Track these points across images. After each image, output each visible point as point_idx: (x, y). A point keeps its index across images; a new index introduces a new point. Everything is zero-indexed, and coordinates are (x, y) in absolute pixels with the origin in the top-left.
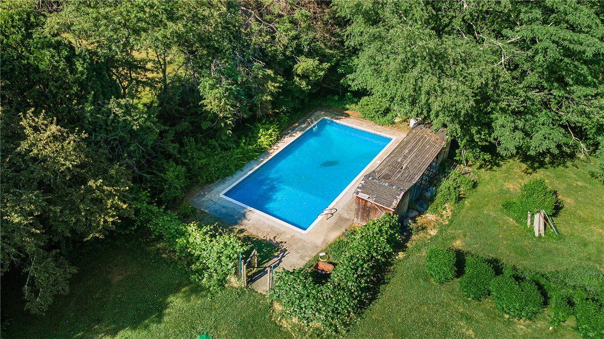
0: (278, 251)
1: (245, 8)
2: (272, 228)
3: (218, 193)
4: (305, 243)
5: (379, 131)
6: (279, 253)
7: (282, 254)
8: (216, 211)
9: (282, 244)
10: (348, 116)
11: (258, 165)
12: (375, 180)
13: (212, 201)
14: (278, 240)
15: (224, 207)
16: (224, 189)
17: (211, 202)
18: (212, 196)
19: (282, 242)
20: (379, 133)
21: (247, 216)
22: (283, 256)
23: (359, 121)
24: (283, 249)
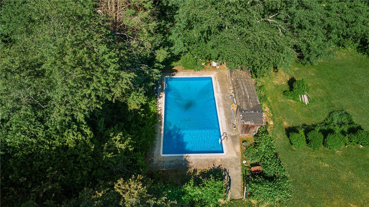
0: (223, 172)
1: (119, 33)
2: (207, 160)
3: (159, 154)
4: (230, 160)
5: (201, 75)
6: (224, 172)
7: (226, 173)
8: (169, 167)
9: (221, 166)
10: (176, 71)
11: (161, 125)
12: (246, 112)
13: (160, 161)
14: (217, 166)
15: (171, 162)
16: (159, 151)
17: (161, 163)
18: (157, 158)
19: (219, 166)
20: (202, 76)
21: (188, 161)
22: (228, 173)
23: (186, 72)
24: (223, 169)
